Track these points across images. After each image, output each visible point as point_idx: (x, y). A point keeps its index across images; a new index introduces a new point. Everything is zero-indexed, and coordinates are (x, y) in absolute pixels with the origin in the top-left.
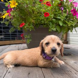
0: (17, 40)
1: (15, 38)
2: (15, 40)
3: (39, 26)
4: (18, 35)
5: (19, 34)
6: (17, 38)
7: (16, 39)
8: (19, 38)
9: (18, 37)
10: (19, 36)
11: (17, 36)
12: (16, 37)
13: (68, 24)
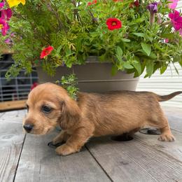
0: (16, 100)
1: (11, 96)
2: (11, 100)
3: (86, 60)
4: (17, 90)
5: (19, 88)
6: (15, 96)
7: (13, 98)
8: (20, 96)
9: (18, 94)
10: (19, 92)
11: (15, 92)
12: (13, 94)
13: (161, 52)
